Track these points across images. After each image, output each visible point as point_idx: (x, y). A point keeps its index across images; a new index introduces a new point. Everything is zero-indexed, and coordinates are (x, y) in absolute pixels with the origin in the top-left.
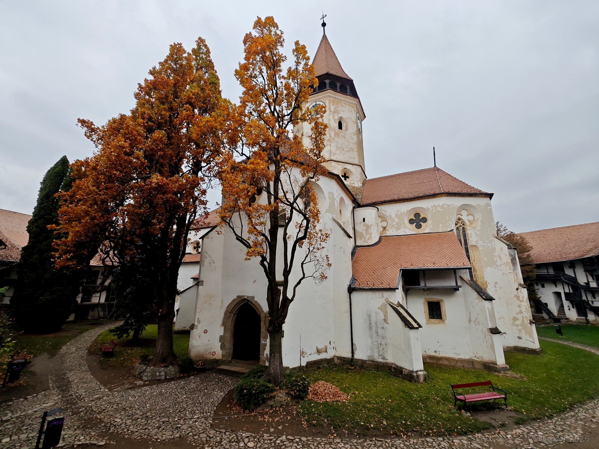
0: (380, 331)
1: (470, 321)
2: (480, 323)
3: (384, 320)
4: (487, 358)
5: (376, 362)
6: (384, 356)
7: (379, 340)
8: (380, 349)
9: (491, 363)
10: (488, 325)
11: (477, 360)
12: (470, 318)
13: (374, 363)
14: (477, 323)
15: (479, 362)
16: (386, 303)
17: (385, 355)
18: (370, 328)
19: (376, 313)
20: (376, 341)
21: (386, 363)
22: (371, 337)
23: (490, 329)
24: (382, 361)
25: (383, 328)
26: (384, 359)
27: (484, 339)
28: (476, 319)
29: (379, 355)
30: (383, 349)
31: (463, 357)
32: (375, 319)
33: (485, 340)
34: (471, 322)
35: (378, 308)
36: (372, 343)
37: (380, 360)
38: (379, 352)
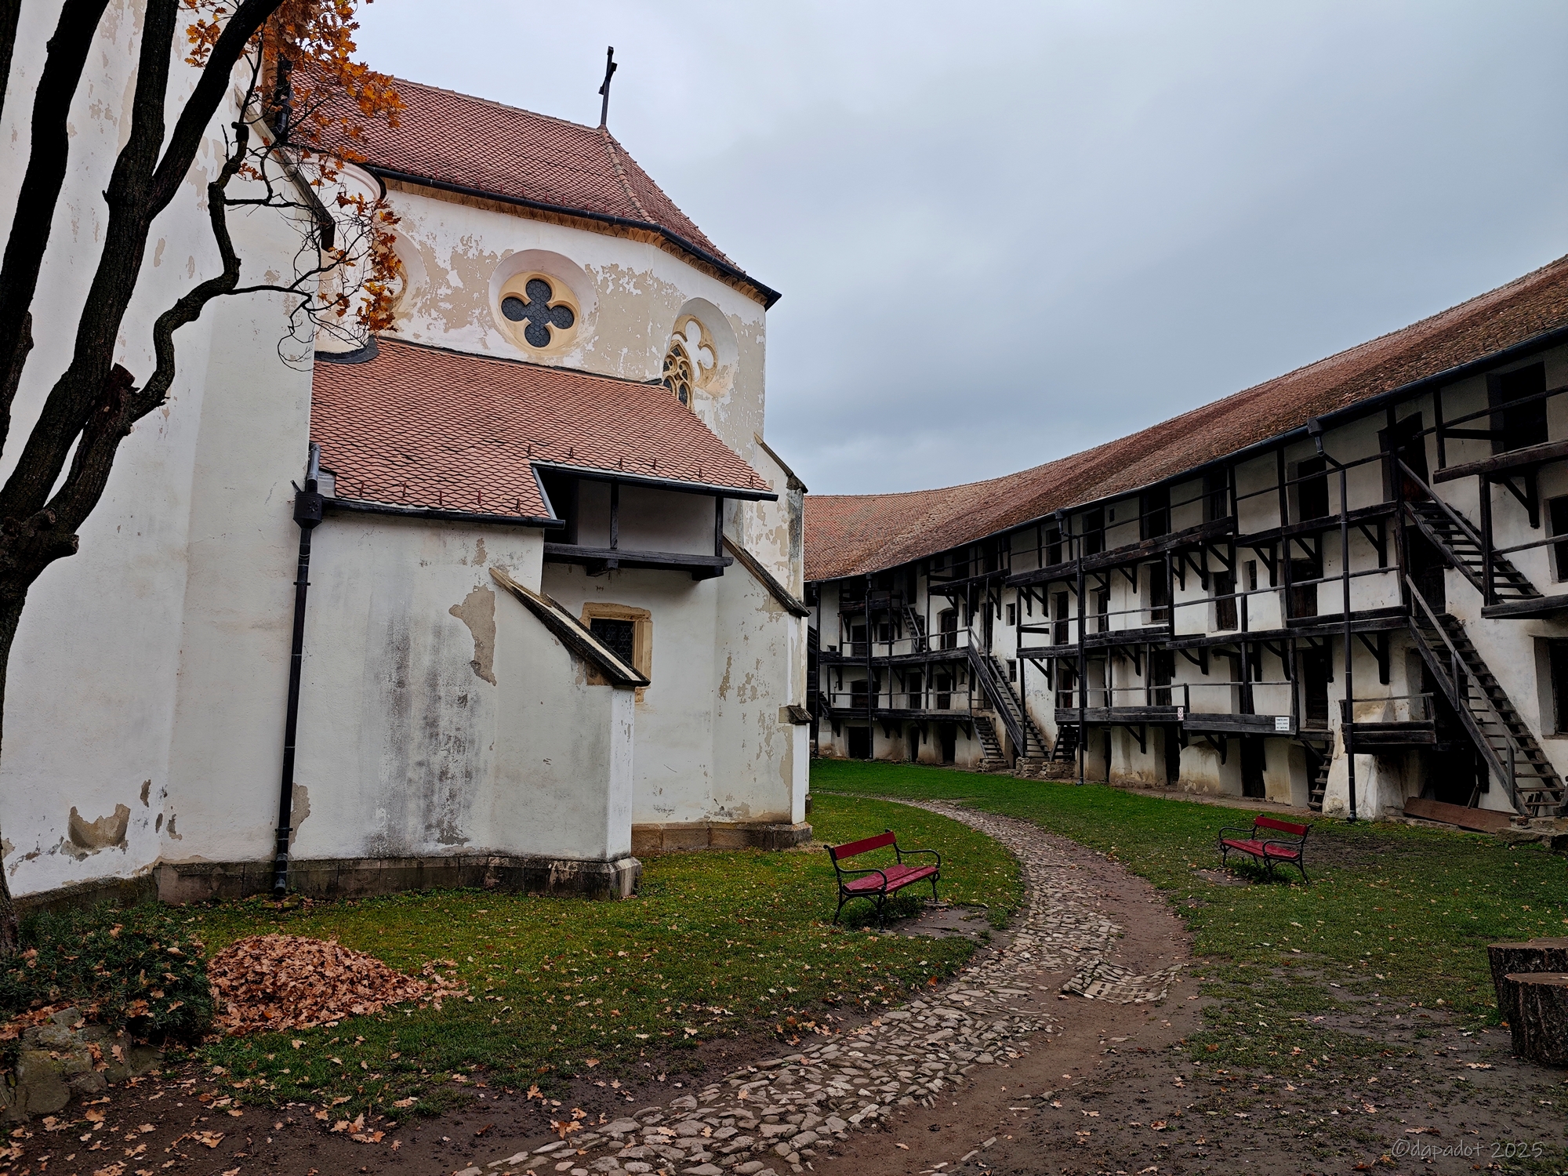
0: (448, 717)
1: (723, 691)
2: (761, 690)
3: (475, 664)
4: (759, 809)
5: (412, 858)
6: (452, 828)
7: (437, 761)
8: (435, 799)
9: (773, 823)
10: (786, 697)
11: (727, 820)
12: (726, 679)
13: (403, 865)
14: (748, 693)
15: (733, 828)
16: (491, 587)
17: (457, 822)
18: (400, 703)
19: (438, 632)
20: (420, 764)
21: (457, 857)
22: (399, 746)
23: (789, 708)
24: (441, 848)
25: (463, 700)
26: (448, 839)
27: (764, 744)
28: (748, 682)
29: (429, 827)
30: (452, 796)
31: (682, 821)
32: (426, 660)
33: (765, 748)
34: (728, 694)
35: (452, 611)
36: (401, 773)
37: (434, 847)
38: (429, 809)
